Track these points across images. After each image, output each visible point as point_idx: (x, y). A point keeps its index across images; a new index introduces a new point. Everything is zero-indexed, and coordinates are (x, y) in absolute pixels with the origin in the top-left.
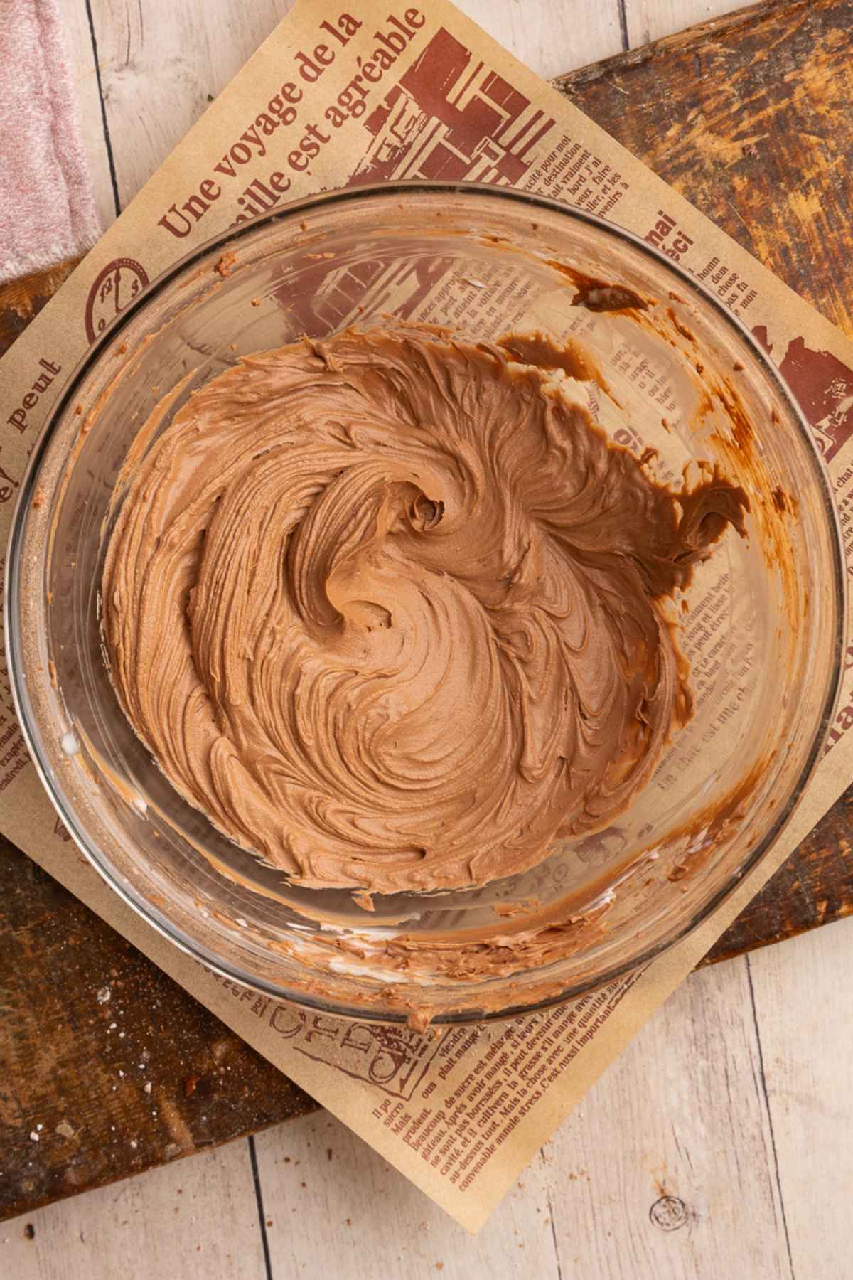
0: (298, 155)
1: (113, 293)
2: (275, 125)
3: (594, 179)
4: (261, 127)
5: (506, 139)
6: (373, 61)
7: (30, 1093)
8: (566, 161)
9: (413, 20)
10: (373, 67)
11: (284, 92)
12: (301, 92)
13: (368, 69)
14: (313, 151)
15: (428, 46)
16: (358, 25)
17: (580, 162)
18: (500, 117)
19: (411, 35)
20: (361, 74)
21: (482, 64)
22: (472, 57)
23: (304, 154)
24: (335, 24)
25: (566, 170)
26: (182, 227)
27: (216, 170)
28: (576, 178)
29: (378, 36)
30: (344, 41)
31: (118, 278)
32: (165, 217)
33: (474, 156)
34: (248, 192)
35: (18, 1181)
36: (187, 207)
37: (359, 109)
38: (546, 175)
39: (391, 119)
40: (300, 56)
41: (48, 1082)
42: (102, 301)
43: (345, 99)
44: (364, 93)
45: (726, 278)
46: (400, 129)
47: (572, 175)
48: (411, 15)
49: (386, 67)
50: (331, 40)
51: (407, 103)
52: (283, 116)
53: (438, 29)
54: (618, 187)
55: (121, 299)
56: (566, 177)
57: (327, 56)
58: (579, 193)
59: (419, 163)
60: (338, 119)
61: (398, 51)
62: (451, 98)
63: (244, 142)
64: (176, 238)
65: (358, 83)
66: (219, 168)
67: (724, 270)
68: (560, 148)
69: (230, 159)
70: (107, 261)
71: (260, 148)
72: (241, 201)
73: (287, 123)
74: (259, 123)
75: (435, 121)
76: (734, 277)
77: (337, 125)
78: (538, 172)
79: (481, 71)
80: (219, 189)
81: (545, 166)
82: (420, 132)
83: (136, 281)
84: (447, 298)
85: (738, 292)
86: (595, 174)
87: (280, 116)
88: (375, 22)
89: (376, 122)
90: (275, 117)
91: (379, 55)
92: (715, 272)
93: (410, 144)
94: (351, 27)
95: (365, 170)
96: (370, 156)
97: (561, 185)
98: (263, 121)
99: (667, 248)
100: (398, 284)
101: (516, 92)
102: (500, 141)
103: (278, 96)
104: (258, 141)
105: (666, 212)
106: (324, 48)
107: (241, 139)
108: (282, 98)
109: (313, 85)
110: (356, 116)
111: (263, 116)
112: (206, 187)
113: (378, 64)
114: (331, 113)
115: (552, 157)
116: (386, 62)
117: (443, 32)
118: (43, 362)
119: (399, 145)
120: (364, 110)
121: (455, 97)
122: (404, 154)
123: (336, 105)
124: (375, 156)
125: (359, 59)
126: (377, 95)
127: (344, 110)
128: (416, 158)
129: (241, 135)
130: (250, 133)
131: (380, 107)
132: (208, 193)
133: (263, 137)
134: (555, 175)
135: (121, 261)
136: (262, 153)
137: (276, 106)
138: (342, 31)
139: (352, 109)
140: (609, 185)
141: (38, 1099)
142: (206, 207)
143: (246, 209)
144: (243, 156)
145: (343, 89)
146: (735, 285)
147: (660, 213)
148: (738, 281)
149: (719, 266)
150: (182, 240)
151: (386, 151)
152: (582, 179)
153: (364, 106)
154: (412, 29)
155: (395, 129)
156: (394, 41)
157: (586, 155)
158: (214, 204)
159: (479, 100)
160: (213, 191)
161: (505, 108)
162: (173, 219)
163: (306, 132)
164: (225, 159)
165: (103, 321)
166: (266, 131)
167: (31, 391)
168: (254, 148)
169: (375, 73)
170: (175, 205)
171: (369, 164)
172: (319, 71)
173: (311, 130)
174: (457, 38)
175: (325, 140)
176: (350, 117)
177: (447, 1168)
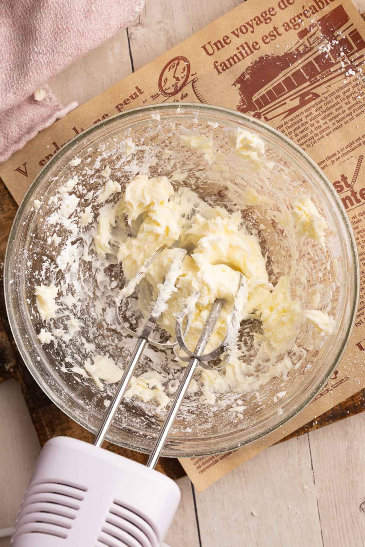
0: (267, 37)
1: (174, 69)
2: (261, 22)
4: (256, 21)
5: (352, 58)
6: (309, 9)
10: (308, 11)
11: (269, 10)
12: (276, 12)
13: (306, 12)
14: (273, 38)
15: (333, 10)
18: (353, 48)
19: (328, 3)
20: (302, 13)
21: (352, 25)
22: (349, 20)
23: (269, 38)
26: (211, 51)
27: (232, 33)
31: (178, 64)
32: (205, 45)
33: (337, 60)
34: (242, 46)
36: (215, 44)
37: (297, 27)
39: (309, 35)
42: (169, 71)
44: (301, 21)
46: (311, 40)
49: (313, 13)
51: (317, 30)
52: (266, 20)
53: (340, 4)
55: (176, 73)
59: (314, 56)
60: (287, 28)
61: (320, 8)
62: (335, 34)
64: (207, 55)
65: (300, 16)
66: (233, 33)
69: (239, 30)
70: (176, 56)
71: (252, 30)
72: (238, 49)
73: (266, 23)
74: (255, 20)
75: (326, 41)
77: (286, 30)
79: (352, 27)
80: (231, 41)
82: (319, 44)
83: (185, 67)
84: (309, 112)
87: (264, 19)
89: (303, 34)
90: (262, 19)
91: (312, 7)
93: (313, 48)
95: (292, 52)
96: (295, 47)
98: (257, 19)
100: (291, 100)
101: (363, 40)
102: (350, 58)
103: (266, 11)
104: (252, 27)
107: (246, 24)
108: (268, 12)
109: (282, 11)
110: (295, 29)
111: (258, 17)
112: (225, 38)
113: (311, 11)
114: (285, 25)
116: (314, 11)
117: (341, 6)
118: (137, 88)
119: (309, 46)
120: (299, 28)
121: (337, 34)
122: (310, 51)
123: (289, 22)
124: (298, 48)
125: (303, 7)
126: (306, 23)
127: (291, 25)
128: (314, 54)
129: (246, 22)
130: (250, 23)
131: (306, 29)
132: (226, 41)
133: (255, 25)
135: (182, 57)
136: (252, 32)
137: (264, 15)
139: (294, 26)
142: (223, 46)
143: (239, 53)
144: (244, 30)
145: (293, 17)
150: (209, 57)
151: (303, 47)
153: (299, 26)
154: (329, 1)
155: (309, 39)
156: (320, 3)
158: (227, 46)
159: (347, 38)
160: (228, 41)
161: (356, 45)
162: (208, 47)
163: (273, 29)
164: (237, 30)
165: (167, 79)
166: (257, 24)
167: (128, 98)
168: (250, 29)
170: (210, 42)
171: (294, 50)
172: (286, 6)
173: (275, 29)
174: (346, 11)
175: (280, 35)
176: (293, 29)
177: (197, 463)
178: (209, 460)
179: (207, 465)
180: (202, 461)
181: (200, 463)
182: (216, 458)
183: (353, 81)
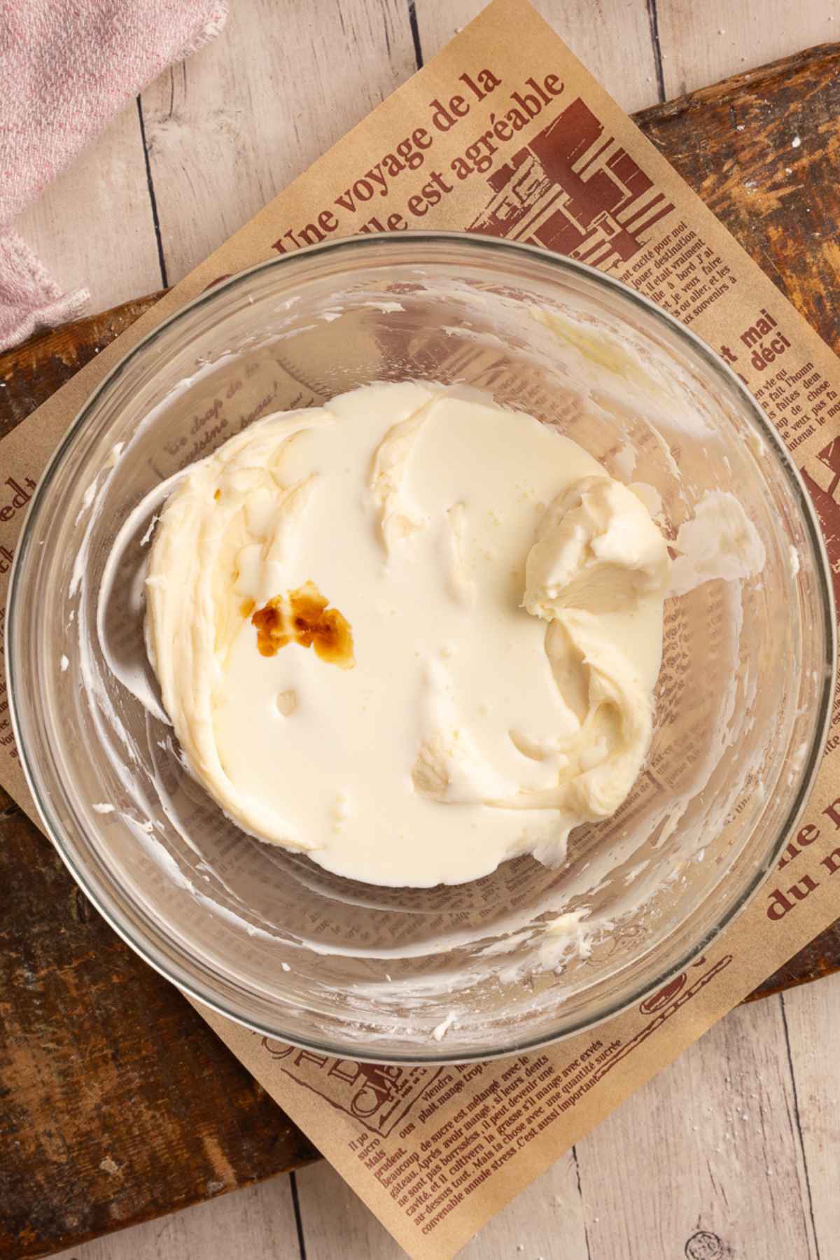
0: (419, 200)
2: (401, 167)
3: (703, 269)
4: (387, 168)
5: (624, 216)
6: (506, 120)
7: (74, 1130)
8: (679, 247)
9: (552, 86)
10: (505, 125)
11: (414, 136)
12: (431, 139)
13: (500, 128)
14: (434, 199)
15: (563, 114)
16: (497, 82)
17: (692, 251)
18: (622, 194)
19: (548, 100)
20: (492, 130)
21: (612, 140)
22: (603, 132)
23: (425, 200)
24: (474, 78)
25: (678, 256)
27: (336, 202)
28: (686, 265)
29: (515, 96)
30: (481, 96)
32: (280, 241)
33: (590, 228)
34: (364, 229)
35: (62, 1215)
36: (303, 234)
37: (485, 165)
38: (658, 257)
39: (515, 179)
40: (436, 103)
41: (92, 1119)
43: (473, 153)
44: (493, 150)
45: (817, 384)
46: (522, 190)
47: (683, 262)
48: (550, 81)
49: (518, 128)
50: (467, 93)
51: (533, 166)
52: (410, 160)
53: (575, 99)
54: (726, 280)
56: (676, 262)
57: (462, 108)
58: (687, 280)
59: (535, 227)
60: (463, 171)
61: (532, 114)
62: (576, 168)
63: (368, 180)
65: (488, 139)
66: (340, 201)
67: (816, 376)
68: (675, 233)
69: (352, 193)
71: (383, 188)
73: (412, 167)
74: (385, 163)
75: (557, 188)
76: (826, 385)
77: (462, 177)
78: (650, 253)
79: (611, 146)
80: (337, 221)
81: (658, 249)
82: (542, 196)
85: (827, 400)
86: (706, 264)
87: (407, 160)
88: (514, 81)
89: (500, 180)
90: (402, 160)
91: (513, 115)
92: (807, 377)
93: (530, 207)
94: (490, 84)
95: (482, 225)
96: (489, 212)
97: (671, 269)
98: (389, 161)
99: (765, 346)
101: (642, 172)
102: (618, 217)
103: (408, 140)
104: (382, 181)
105: (769, 312)
106: (460, 100)
107: (366, 176)
108: (411, 142)
109: (444, 134)
110: (481, 170)
111: (391, 157)
112: (324, 218)
113: (510, 123)
114: (458, 164)
115: (666, 241)
116: (519, 122)
117: (579, 101)
119: (519, 206)
120: (490, 166)
121: (581, 167)
122: (523, 215)
123: (464, 157)
124: (494, 213)
125: (493, 116)
126: (505, 153)
127: (470, 163)
128: (533, 221)
129: (366, 172)
130: (376, 172)
131: (506, 166)
132: (326, 224)
133: (387, 177)
134: (666, 258)
136: (384, 193)
137: (404, 149)
138: (480, 86)
139: (478, 163)
140: (718, 277)
141: (82, 1135)
142: (321, 237)
144: (365, 193)
145: (473, 142)
146: (825, 392)
147: (763, 311)
148: (829, 390)
149: (813, 372)
151: (505, 209)
152: (692, 266)
153: (491, 162)
154: (549, 95)
155: (518, 189)
156: (529, 103)
157: (700, 244)
158: (330, 236)
159: (604, 173)
160: (331, 223)
161: (628, 186)
162: (288, 244)
163: (430, 179)
164: (348, 193)
166: (393, 173)
168: (378, 187)
169: (506, 132)
170: (291, 231)
171: (486, 220)
172: (452, 122)
173: (436, 177)
174: (592, 111)
175: (448, 190)
176: (476, 171)
177: (413, 1209)
178: (441, 1198)
179: (439, 1209)
180: (424, 1204)
181: (422, 1209)
182: (456, 1192)
183: (634, 269)
